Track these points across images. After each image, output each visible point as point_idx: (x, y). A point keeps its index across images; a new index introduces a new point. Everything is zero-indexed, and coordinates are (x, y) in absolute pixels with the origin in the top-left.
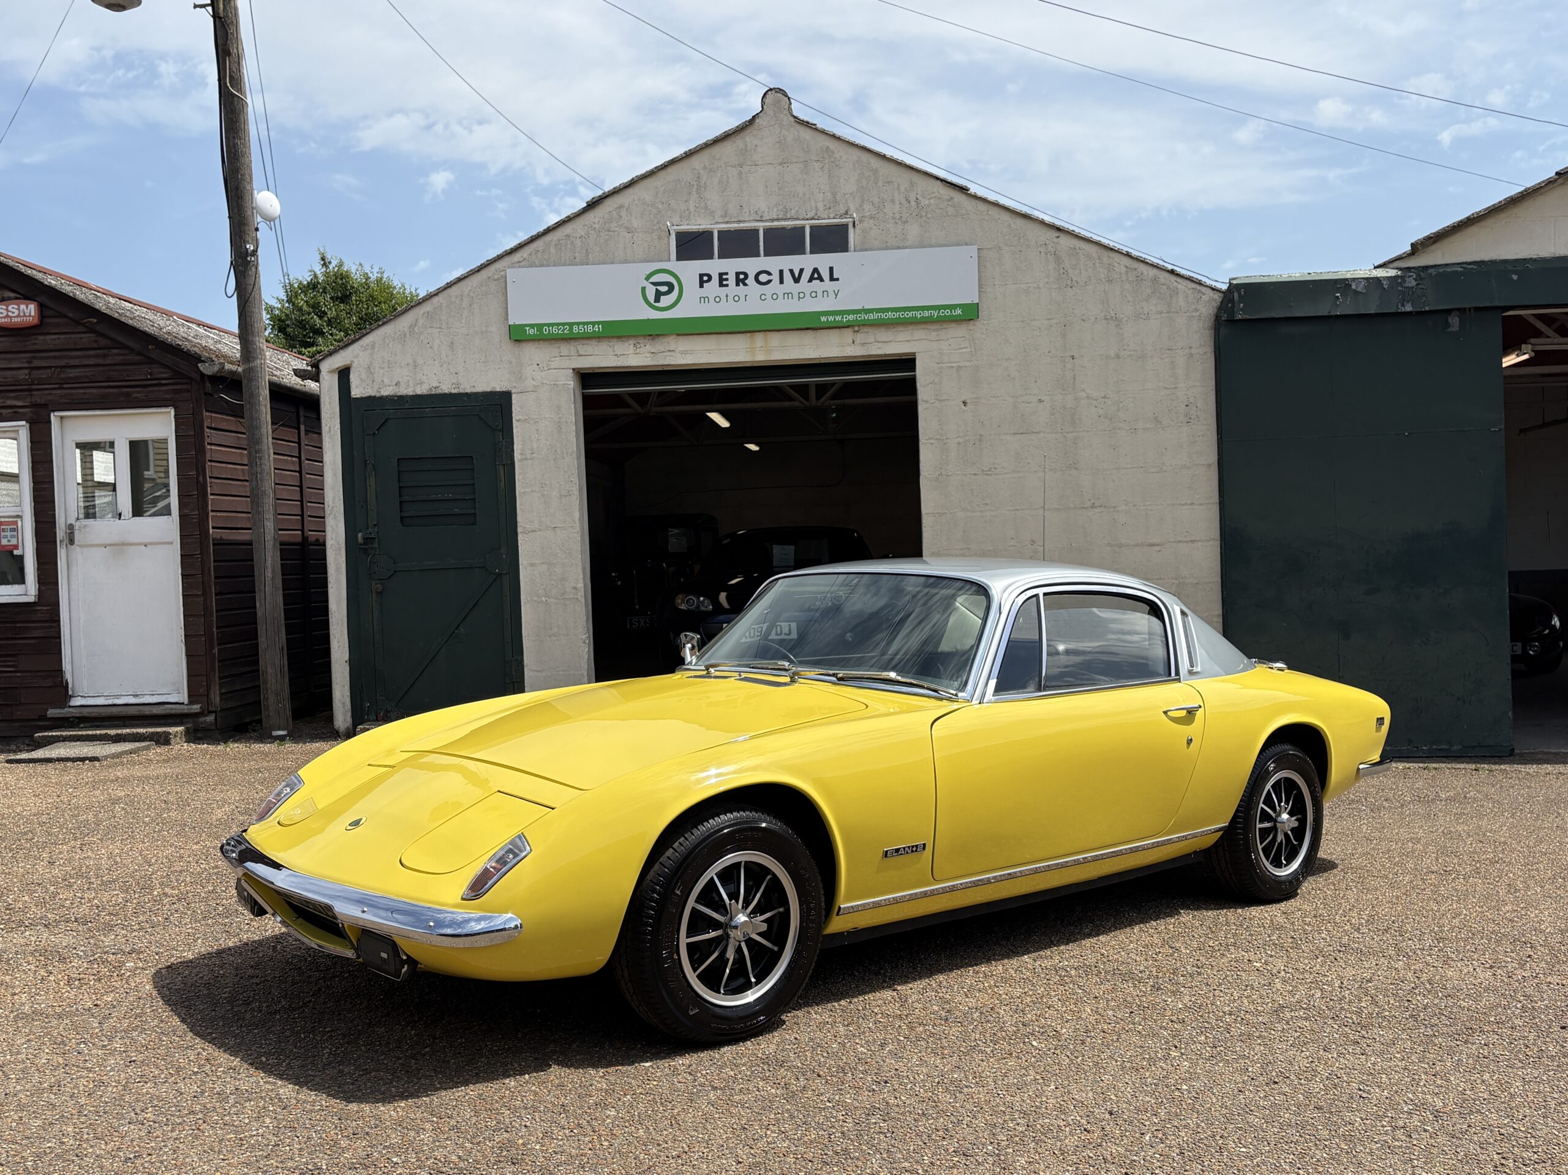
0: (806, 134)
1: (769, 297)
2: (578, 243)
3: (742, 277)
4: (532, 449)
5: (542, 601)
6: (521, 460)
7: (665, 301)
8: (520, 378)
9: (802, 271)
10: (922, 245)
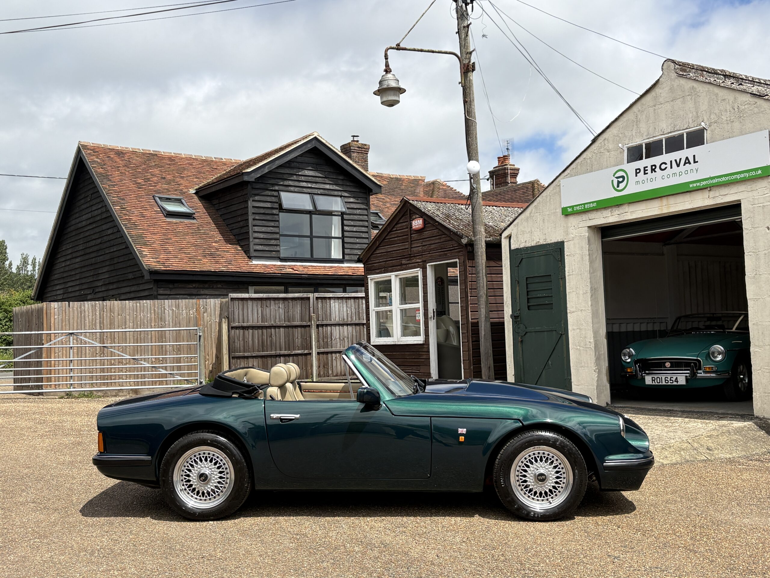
0: (683, 81)
1: (666, 177)
2: (589, 161)
3: (654, 167)
4: (572, 270)
5: (577, 349)
6: (568, 276)
7: (622, 186)
8: (567, 233)
9: (680, 159)
10: (742, 133)
